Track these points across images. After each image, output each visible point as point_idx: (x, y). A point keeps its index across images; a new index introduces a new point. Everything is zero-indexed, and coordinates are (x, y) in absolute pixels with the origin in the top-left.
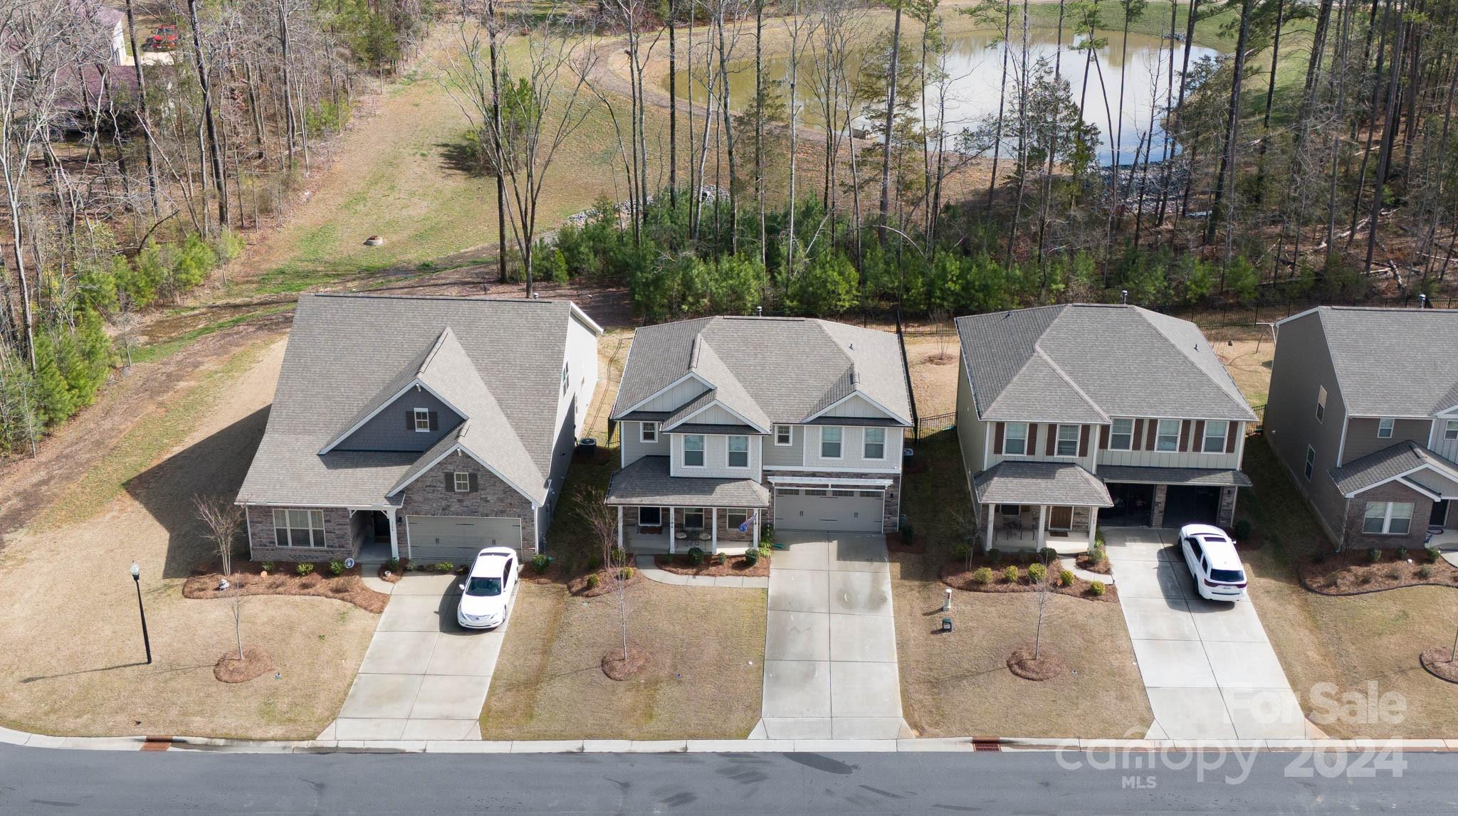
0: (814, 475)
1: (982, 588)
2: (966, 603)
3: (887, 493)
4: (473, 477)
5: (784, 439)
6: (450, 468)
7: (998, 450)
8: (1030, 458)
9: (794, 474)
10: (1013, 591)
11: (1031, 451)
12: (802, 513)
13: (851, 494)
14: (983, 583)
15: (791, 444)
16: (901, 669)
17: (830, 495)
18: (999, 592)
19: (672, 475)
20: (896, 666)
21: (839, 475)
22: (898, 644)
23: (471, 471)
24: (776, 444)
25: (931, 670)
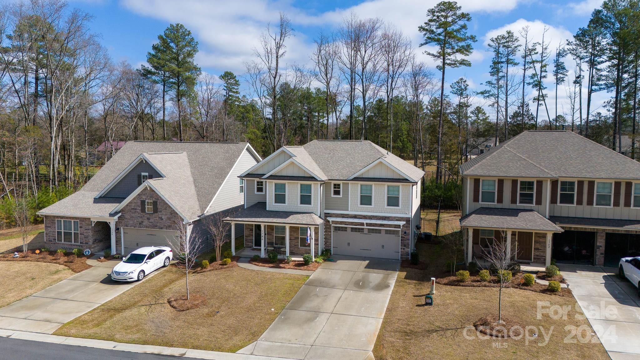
0: (355, 217)
1: (462, 284)
2: (447, 292)
3: (402, 231)
4: (155, 204)
5: (337, 193)
6: (144, 197)
7: (476, 199)
8: (500, 206)
9: (343, 216)
10: (485, 286)
11: (500, 200)
12: (349, 244)
13: (379, 231)
14: (462, 281)
15: (341, 196)
16: (384, 323)
17: (366, 232)
18: (474, 286)
19: (267, 209)
20: (381, 321)
21: (371, 218)
22: (387, 309)
23: (154, 200)
24: (332, 196)
25: (408, 325)
